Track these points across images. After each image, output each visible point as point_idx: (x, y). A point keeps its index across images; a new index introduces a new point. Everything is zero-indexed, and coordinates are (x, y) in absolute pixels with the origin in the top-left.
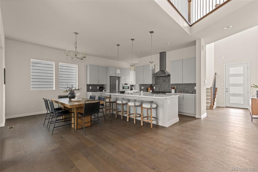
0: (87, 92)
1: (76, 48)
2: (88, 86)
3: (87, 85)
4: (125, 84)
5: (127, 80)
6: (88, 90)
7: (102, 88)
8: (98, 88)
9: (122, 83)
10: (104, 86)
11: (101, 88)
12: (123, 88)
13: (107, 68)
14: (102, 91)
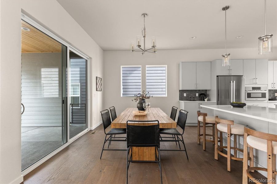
0: (180, 100)
1: (144, 37)
2: (182, 92)
3: (180, 91)
4: (254, 88)
5: (257, 81)
6: (182, 98)
7: (203, 95)
8: (197, 95)
9: (246, 86)
10: (208, 93)
11: (201, 96)
12: (249, 96)
13: (212, 63)
14: (204, 100)
